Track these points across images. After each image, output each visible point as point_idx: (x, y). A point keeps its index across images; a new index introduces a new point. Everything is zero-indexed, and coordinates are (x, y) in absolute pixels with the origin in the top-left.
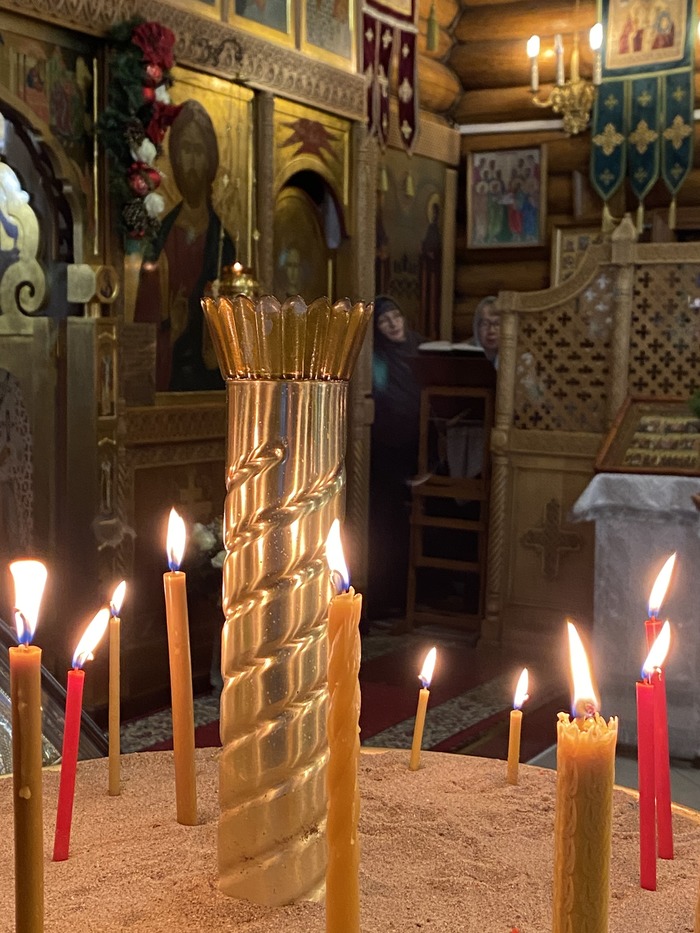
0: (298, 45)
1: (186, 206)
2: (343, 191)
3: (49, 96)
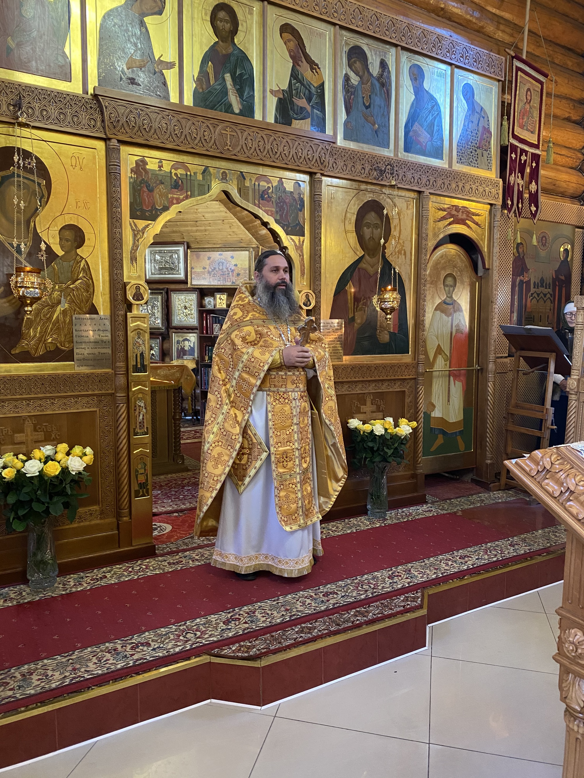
0: (450, 165)
1: (367, 257)
2: (484, 244)
3: (275, 205)
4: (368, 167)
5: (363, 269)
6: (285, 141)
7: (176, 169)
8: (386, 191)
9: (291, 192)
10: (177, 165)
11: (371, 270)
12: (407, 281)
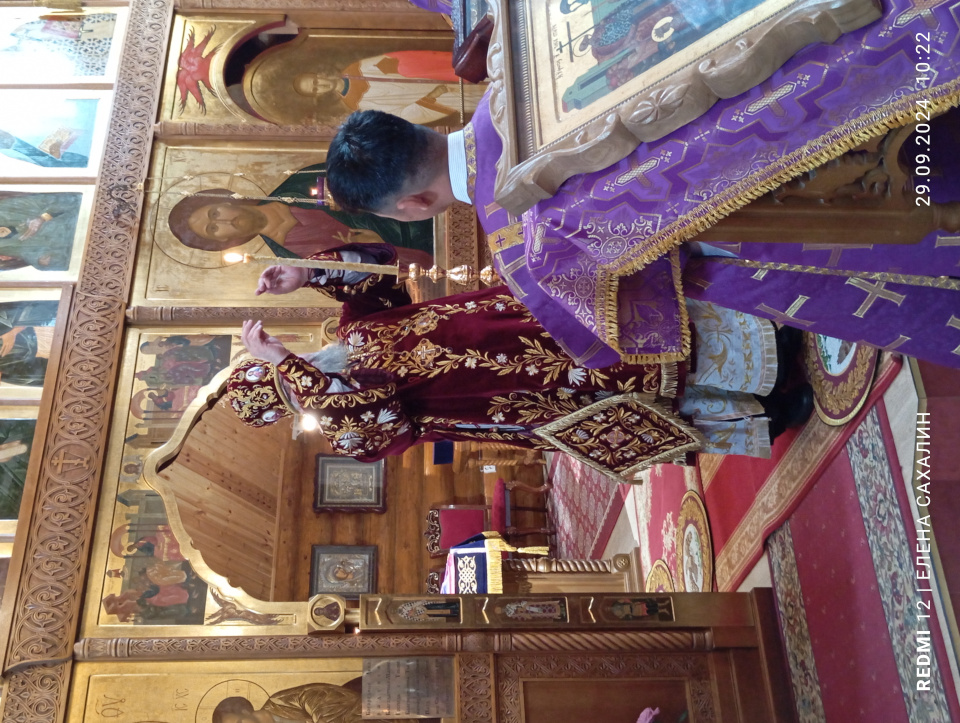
0: (108, 87)
1: (265, 230)
2: (242, 25)
3: (178, 386)
4: (113, 229)
5: (286, 237)
6: (72, 369)
7: (121, 548)
8: (153, 197)
9: (159, 357)
10: (114, 547)
11: (288, 222)
12: (307, 159)
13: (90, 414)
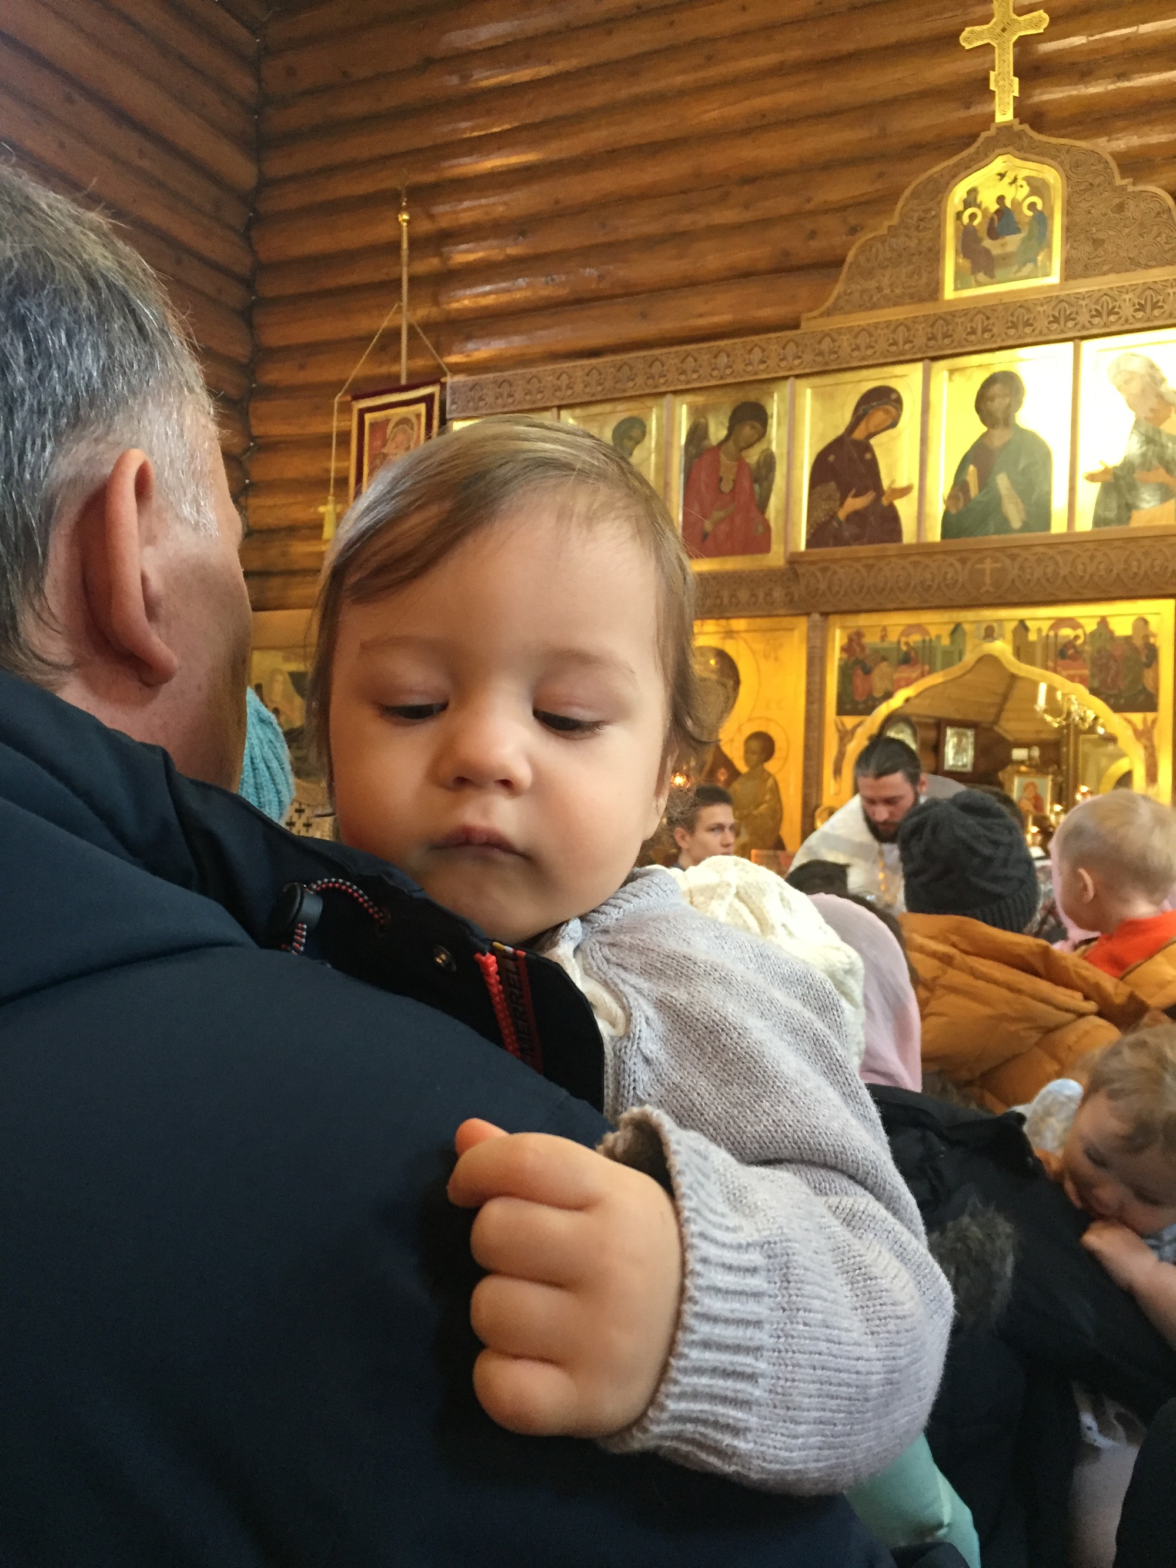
3: (1089, 662)
7: (908, 636)
9: (1127, 637)
10: (909, 629)
13: (1044, 582)
